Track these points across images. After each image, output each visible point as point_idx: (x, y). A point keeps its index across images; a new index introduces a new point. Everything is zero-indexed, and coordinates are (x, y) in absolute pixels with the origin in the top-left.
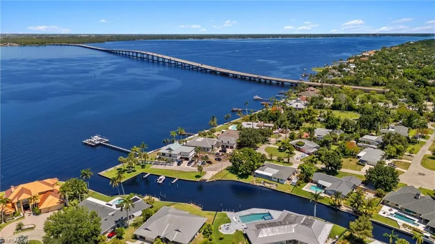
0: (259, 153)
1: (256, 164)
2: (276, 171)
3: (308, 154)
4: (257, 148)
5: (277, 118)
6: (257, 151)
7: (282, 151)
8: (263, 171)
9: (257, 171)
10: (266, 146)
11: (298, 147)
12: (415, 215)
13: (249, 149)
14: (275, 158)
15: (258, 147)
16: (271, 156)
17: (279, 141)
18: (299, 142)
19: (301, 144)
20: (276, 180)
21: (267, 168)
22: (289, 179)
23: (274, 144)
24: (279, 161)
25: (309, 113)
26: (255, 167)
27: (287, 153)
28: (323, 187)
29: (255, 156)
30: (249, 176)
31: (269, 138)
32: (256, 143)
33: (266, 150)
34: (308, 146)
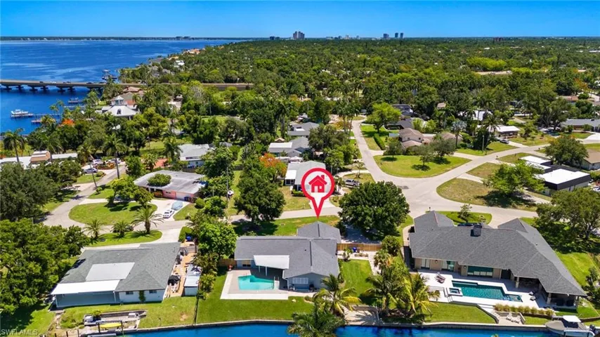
0: (57, 229)
1: (53, 265)
2: (125, 269)
3: (186, 199)
4: (43, 216)
5: (81, 138)
6: (49, 223)
7: (120, 209)
8: (83, 280)
9: (61, 289)
10: (70, 204)
11: (158, 189)
12: (490, 274)
13: (12, 224)
14: (107, 230)
15: (48, 213)
16: (94, 226)
17: (104, 187)
18: (157, 177)
19: (162, 181)
20: (136, 297)
21: (94, 266)
22: (173, 281)
23: (91, 197)
24: (122, 236)
25: (150, 120)
26: (51, 278)
27: (134, 209)
28: (274, 273)
29: (41, 241)
30: (35, 313)
31: (74, 185)
32: (37, 201)
33: (73, 214)
34: (180, 182)
